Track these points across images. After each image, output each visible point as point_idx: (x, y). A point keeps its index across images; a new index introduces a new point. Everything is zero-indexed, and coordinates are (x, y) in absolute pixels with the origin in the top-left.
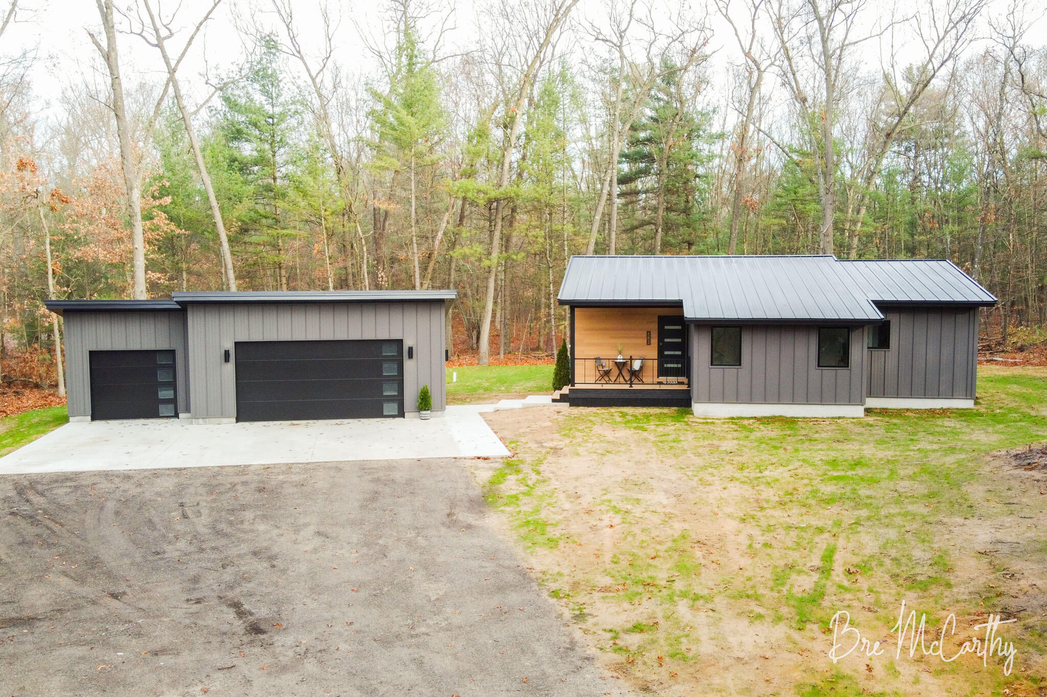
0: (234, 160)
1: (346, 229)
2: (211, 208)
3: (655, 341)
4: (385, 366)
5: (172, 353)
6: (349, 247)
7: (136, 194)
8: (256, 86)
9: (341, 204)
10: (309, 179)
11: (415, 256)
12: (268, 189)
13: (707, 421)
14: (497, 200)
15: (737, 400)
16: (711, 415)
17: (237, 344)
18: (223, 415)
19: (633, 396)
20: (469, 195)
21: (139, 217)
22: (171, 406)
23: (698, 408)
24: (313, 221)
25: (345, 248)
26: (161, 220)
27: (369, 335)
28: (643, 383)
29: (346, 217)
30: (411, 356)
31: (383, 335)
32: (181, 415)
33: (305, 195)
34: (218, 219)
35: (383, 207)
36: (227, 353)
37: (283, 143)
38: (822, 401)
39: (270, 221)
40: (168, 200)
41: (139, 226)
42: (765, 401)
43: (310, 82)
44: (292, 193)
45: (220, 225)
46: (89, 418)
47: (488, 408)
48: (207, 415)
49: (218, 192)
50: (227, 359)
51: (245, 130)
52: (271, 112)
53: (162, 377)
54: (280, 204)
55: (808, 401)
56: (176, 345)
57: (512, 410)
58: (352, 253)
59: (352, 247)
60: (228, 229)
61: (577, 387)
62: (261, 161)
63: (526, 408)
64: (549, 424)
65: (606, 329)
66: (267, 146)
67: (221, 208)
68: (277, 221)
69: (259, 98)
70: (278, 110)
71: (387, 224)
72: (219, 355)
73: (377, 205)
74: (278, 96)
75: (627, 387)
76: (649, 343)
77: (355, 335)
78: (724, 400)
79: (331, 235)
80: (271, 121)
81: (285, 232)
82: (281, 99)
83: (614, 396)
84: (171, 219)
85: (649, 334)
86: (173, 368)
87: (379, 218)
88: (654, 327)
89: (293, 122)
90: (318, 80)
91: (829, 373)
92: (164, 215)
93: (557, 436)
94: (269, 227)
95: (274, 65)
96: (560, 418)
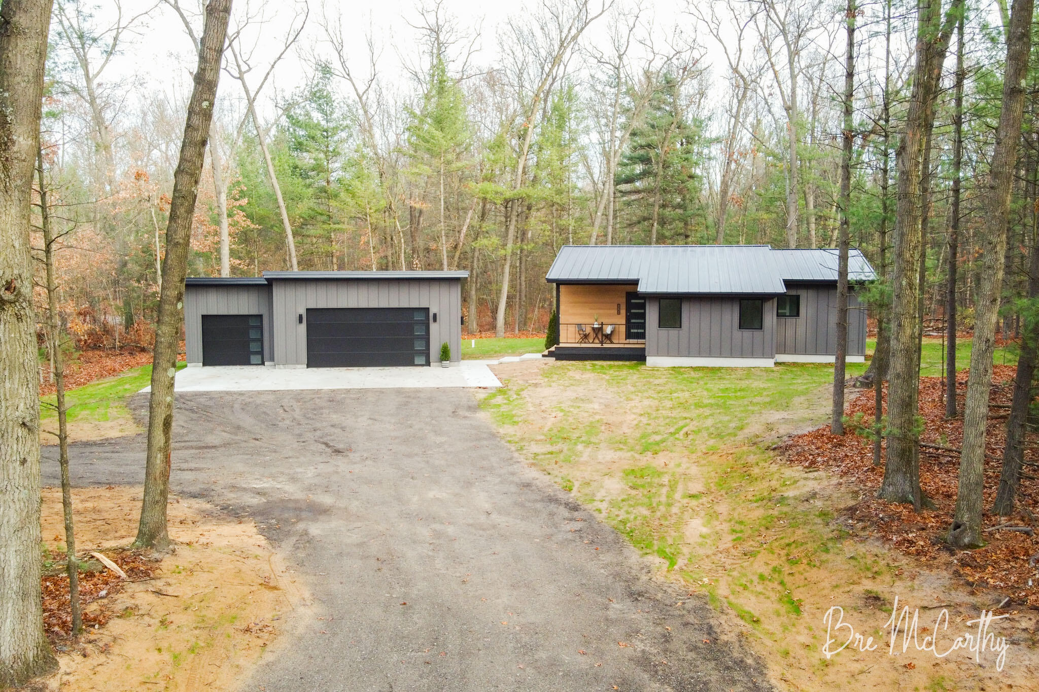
0: (296, 167)
1: (387, 224)
2: (279, 207)
3: (623, 312)
4: (416, 327)
5: (260, 317)
6: (389, 239)
7: (223, 197)
8: (313, 105)
9: (383, 203)
10: (356, 183)
11: (444, 247)
12: (323, 190)
13: (654, 369)
14: (513, 200)
15: (679, 354)
16: (658, 365)
17: (308, 310)
18: (297, 362)
19: (603, 352)
20: (488, 196)
21: (225, 216)
22: (259, 357)
23: (650, 360)
24: (361, 218)
25: (386, 239)
26: (240, 217)
27: (404, 304)
28: (612, 343)
29: (387, 213)
30: (435, 320)
31: (414, 304)
32: (266, 363)
33: (354, 196)
34: (285, 216)
35: (418, 206)
36: (301, 317)
37: (336, 153)
38: (742, 355)
39: (325, 218)
40: (244, 201)
41: (225, 222)
42: (699, 354)
43: (357, 99)
44: (343, 195)
45: (286, 221)
46: (201, 364)
47: (494, 362)
48: (286, 362)
49: (284, 194)
50: (301, 321)
51: (305, 142)
52: (325, 127)
53: (253, 335)
54: (333, 203)
55: (732, 355)
56: (264, 311)
57: (512, 363)
58: (392, 245)
59: (392, 239)
60: (292, 224)
61: (561, 345)
62: (319, 168)
63: (522, 361)
64: (536, 370)
65: (586, 303)
66: (322, 156)
67: (287, 207)
68: (330, 217)
69: (317, 116)
70: (331, 125)
71: (421, 219)
72: (294, 318)
73: (413, 204)
74: (332, 113)
75: (599, 346)
76: (619, 313)
77: (394, 304)
78: (668, 354)
79: (375, 229)
80: (325, 134)
81: (337, 226)
82: (335, 116)
83: (588, 352)
84: (247, 216)
85: (619, 306)
86: (261, 328)
87: (414, 215)
88: (623, 301)
89: (344, 135)
90: (364, 98)
91: (747, 334)
92: (242, 214)
93: (540, 377)
94: (324, 222)
95: (328, 87)
96: (546, 367)
